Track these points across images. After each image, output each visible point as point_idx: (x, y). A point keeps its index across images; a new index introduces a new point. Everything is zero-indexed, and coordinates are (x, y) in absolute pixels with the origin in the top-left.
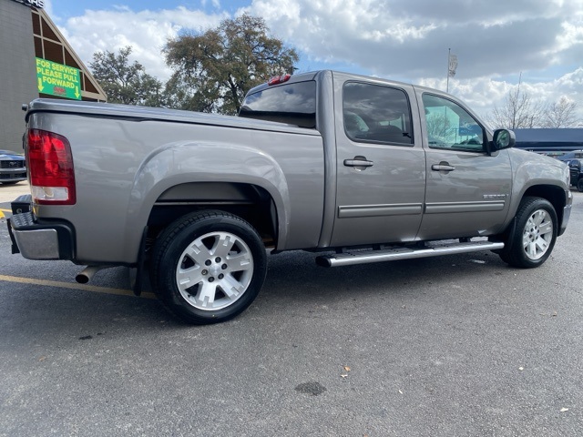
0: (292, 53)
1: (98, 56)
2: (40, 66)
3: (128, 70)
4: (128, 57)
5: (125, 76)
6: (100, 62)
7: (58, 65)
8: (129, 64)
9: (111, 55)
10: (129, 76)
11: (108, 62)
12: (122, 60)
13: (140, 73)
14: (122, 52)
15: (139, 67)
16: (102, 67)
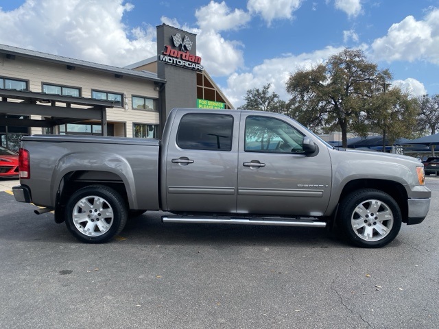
0: (386, 73)
1: (250, 92)
2: (201, 104)
3: (268, 98)
4: (269, 90)
5: (266, 103)
6: (251, 96)
7: (211, 102)
8: (270, 94)
9: (258, 91)
10: (269, 103)
11: (256, 95)
12: (264, 92)
13: (276, 100)
14: (265, 88)
15: (275, 96)
16: (252, 98)
